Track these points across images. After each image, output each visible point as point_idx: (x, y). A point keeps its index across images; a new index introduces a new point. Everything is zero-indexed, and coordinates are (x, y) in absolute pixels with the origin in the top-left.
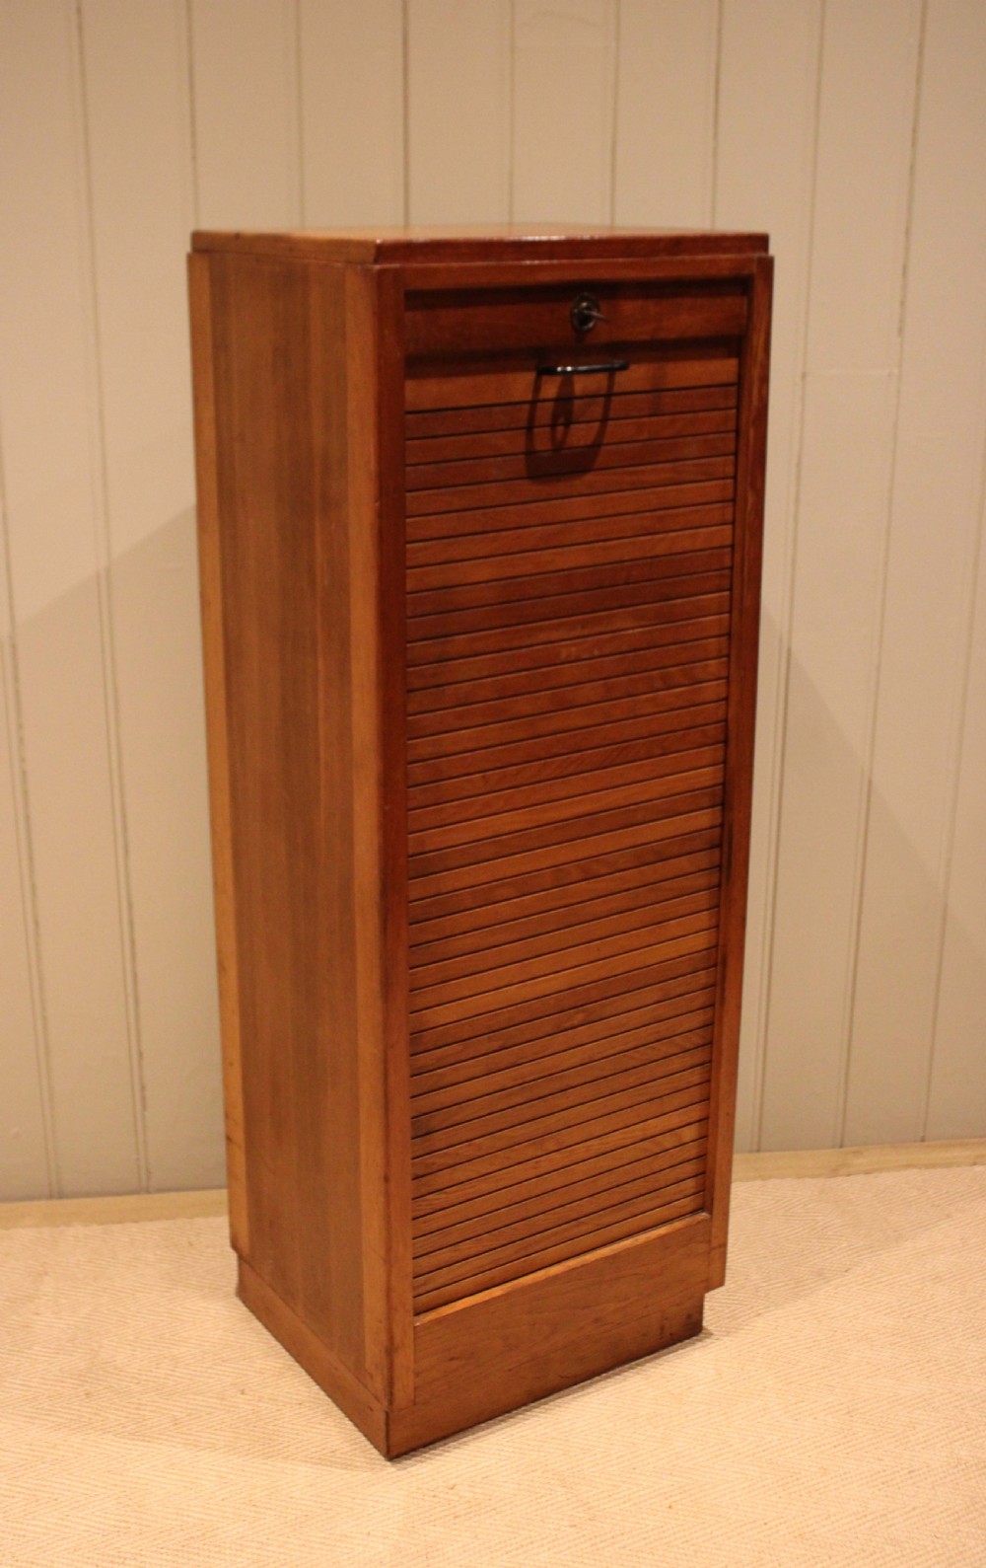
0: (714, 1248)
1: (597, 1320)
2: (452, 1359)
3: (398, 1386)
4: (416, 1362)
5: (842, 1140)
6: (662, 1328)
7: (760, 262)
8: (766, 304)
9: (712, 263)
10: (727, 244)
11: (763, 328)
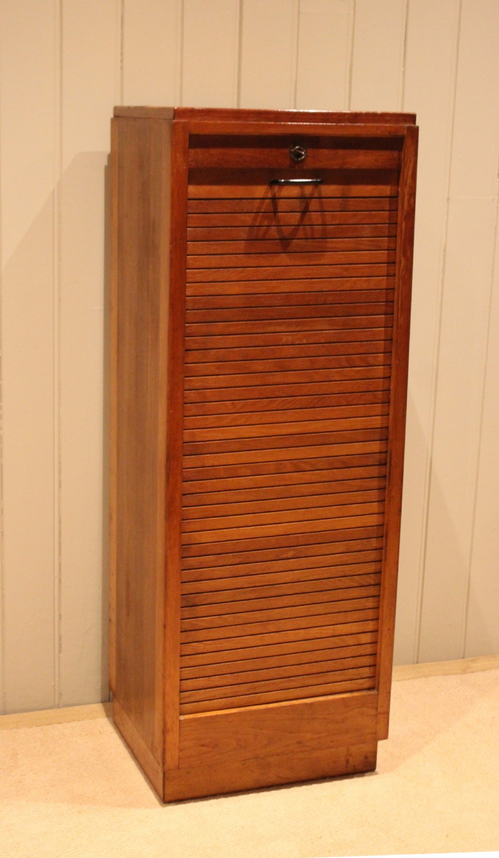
0: (380, 713)
1: (299, 742)
2: (203, 745)
3: (168, 755)
4: (180, 741)
5: (464, 654)
6: (347, 761)
7: (409, 129)
8: (413, 153)
9: (378, 128)
10: (388, 118)
11: (411, 166)
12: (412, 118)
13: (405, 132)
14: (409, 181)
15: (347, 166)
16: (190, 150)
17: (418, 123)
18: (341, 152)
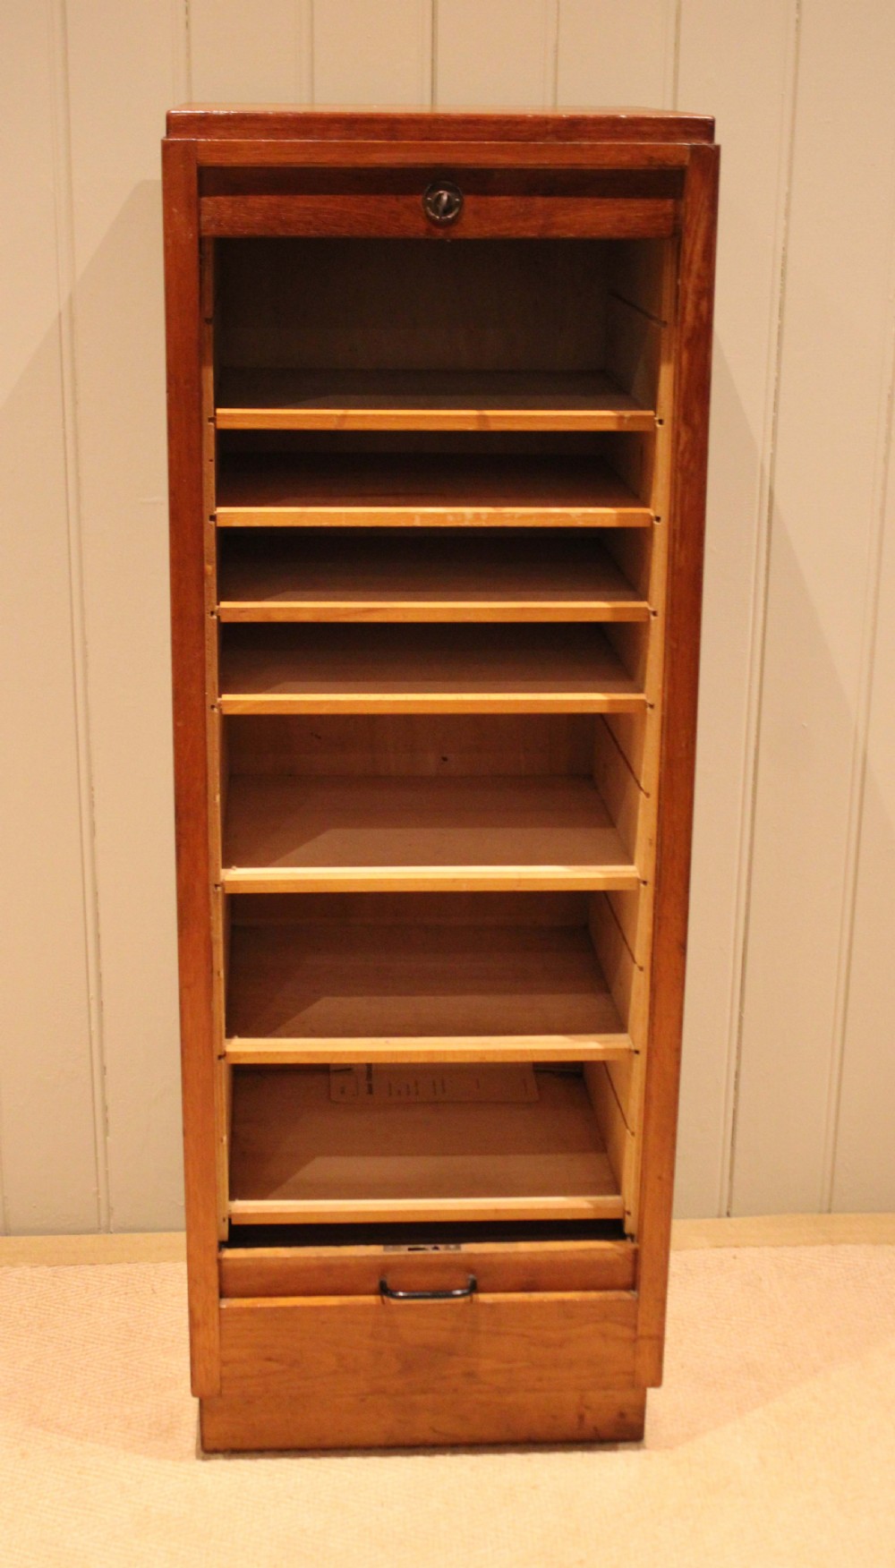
0: (642, 1337)
7: (695, 151)
8: (707, 204)
9: (621, 149)
10: (645, 128)
11: (701, 231)
12: (705, 128)
13: (687, 160)
14: (697, 265)
15: (555, 233)
16: (204, 199)
17: (718, 140)
18: (540, 202)
